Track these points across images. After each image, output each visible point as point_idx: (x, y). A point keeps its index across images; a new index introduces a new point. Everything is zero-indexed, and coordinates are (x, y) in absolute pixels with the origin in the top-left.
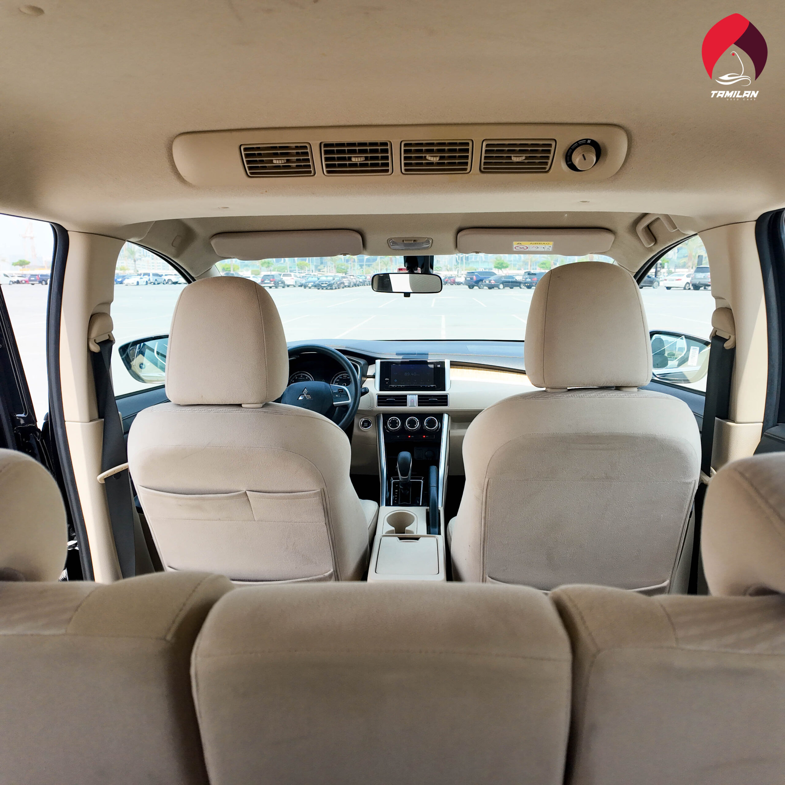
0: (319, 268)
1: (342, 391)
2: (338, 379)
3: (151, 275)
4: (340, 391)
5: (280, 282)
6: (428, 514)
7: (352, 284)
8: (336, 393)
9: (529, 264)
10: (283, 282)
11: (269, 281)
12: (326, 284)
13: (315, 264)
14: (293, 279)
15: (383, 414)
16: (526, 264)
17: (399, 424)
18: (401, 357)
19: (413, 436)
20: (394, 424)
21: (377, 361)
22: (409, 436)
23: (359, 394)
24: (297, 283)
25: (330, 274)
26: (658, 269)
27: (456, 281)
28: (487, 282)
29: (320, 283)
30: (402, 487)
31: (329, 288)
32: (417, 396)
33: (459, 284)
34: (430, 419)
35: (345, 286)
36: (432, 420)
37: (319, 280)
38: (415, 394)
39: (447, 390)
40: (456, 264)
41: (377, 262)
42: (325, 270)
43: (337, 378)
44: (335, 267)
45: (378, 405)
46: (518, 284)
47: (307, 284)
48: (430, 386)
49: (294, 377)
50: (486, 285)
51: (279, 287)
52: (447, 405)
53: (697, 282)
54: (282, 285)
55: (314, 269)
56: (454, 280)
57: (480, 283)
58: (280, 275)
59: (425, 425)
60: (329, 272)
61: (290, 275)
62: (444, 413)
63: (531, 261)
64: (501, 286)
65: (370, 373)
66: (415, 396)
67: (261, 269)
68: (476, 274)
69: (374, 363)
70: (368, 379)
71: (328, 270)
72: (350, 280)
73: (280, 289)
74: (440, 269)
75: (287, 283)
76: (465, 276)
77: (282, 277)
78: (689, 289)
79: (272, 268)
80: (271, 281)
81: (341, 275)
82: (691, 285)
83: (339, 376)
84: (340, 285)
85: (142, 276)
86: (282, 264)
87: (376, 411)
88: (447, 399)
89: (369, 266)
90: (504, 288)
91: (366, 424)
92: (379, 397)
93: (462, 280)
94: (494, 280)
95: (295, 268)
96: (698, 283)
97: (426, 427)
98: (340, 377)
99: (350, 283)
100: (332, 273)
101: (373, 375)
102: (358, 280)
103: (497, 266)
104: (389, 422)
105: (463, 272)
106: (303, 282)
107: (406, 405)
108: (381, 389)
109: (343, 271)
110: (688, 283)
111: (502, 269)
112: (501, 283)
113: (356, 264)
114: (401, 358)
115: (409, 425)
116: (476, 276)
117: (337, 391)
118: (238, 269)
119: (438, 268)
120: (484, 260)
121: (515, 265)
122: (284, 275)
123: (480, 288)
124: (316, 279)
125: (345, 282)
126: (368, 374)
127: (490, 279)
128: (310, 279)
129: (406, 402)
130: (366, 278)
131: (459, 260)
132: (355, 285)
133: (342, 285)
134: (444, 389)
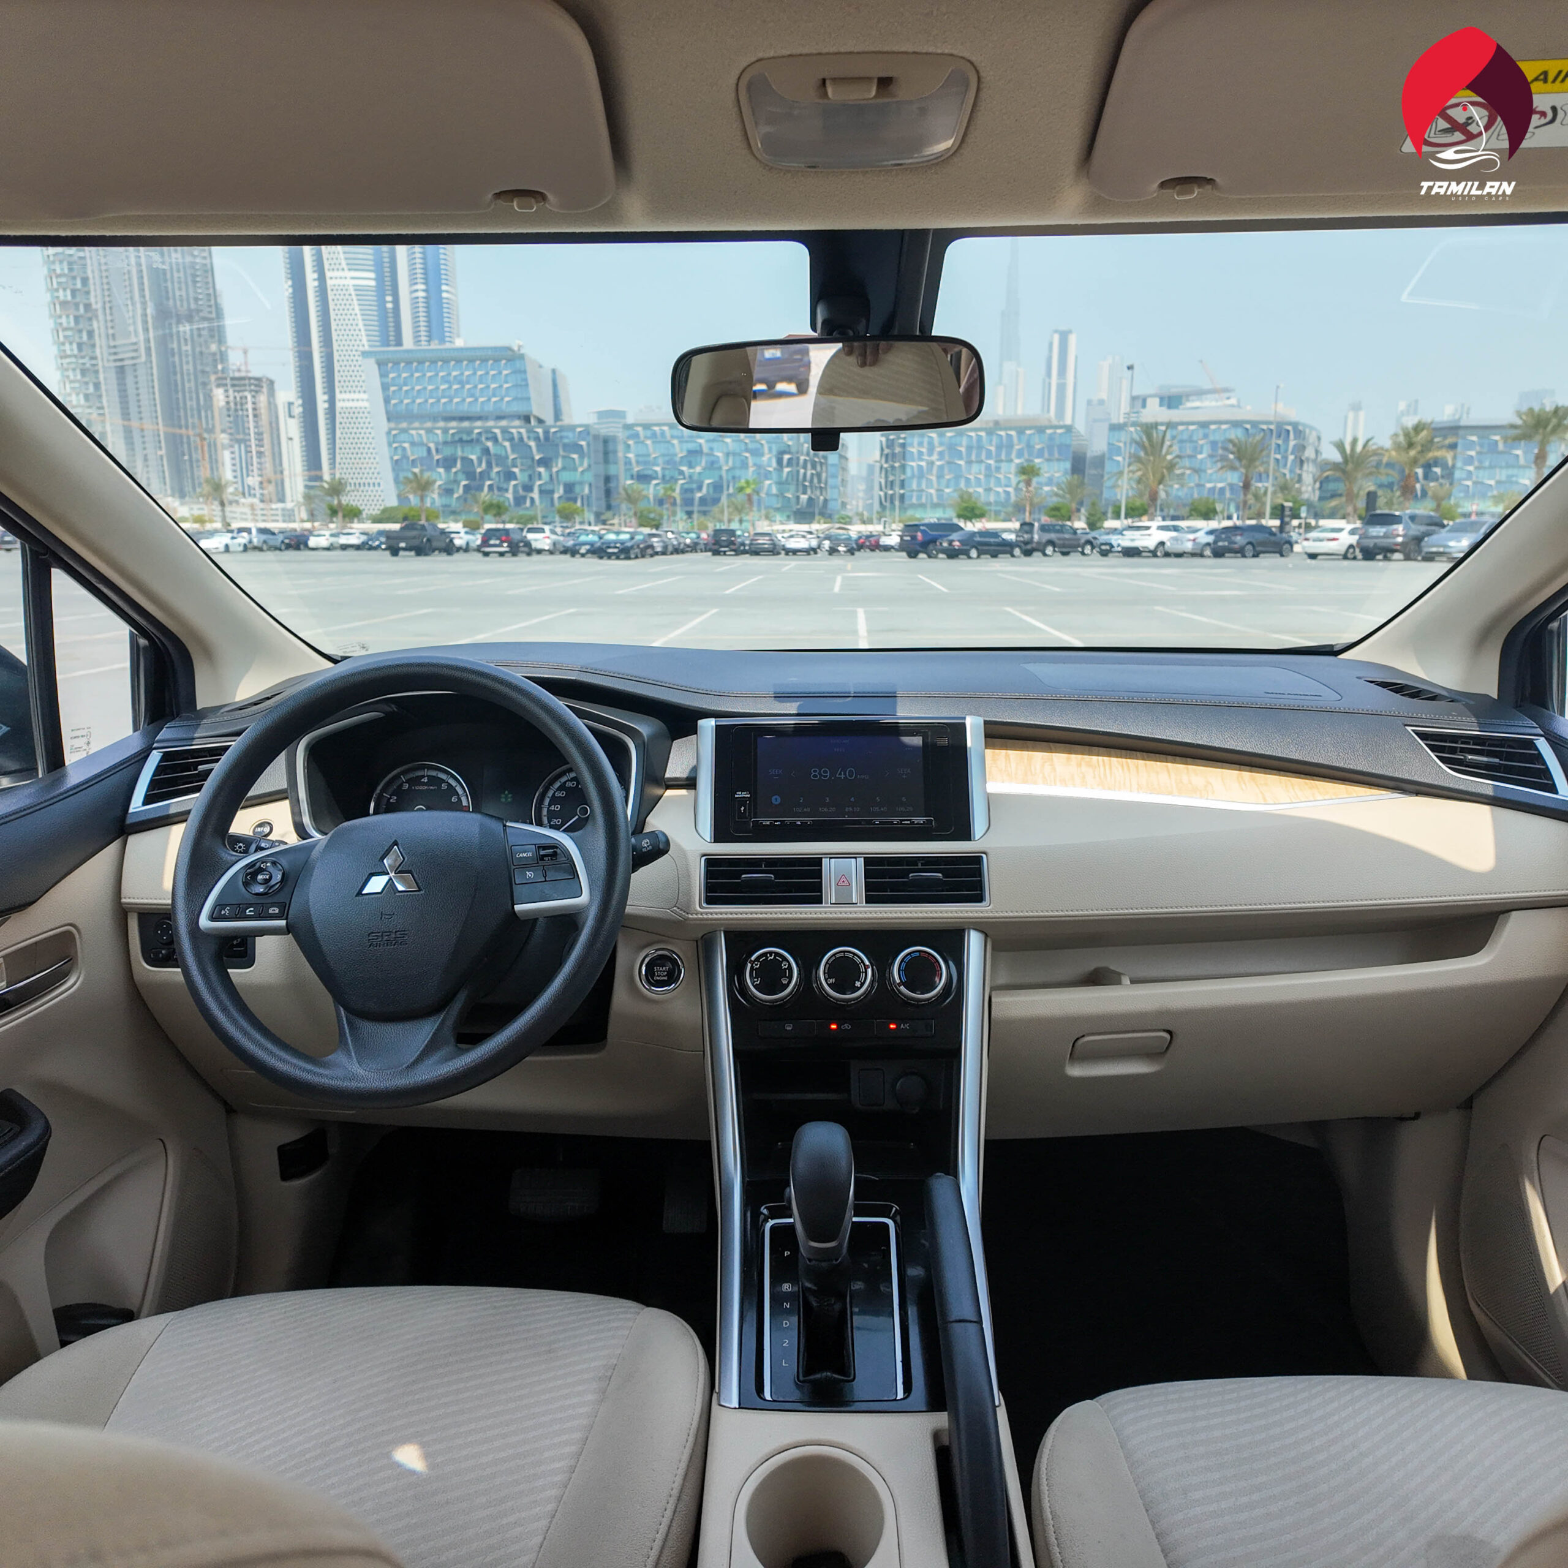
0: (603, 517)
1: (555, 854)
2: (562, 788)
3: (254, 531)
4: (542, 852)
5: (521, 544)
6: (943, 1456)
7: (670, 549)
8: (526, 865)
9: (1028, 509)
10: (528, 544)
11: (498, 542)
12: (616, 547)
13: (594, 509)
14: (548, 537)
15: (727, 934)
16: (1019, 511)
17: (790, 978)
18: (792, 707)
19: (847, 1026)
20: (771, 977)
21: (701, 722)
22: (834, 1026)
23: (624, 858)
24: (557, 546)
25: (627, 530)
26: (1287, 519)
27: (881, 543)
28: (945, 544)
29: (604, 546)
30: (815, 1285)
31: (622, 556)
32: (861, 861)
33: (887, 548)
34: (917, 954)
35: (657, 553)
36: (924, 958)
37: (602, 541)
38: (854, 856)
39: (977, 838)
40: (880, 510)
41: (720, 505)
42: (616, 521)
43: (557, 785)
44: (635, 514)
45: (710, 901)
46: (1008, 549)
47: (577, 548)
48: (913, 823)
49: (398, 783)
50: (944, 551)
51: (520, 555)
52: (979, 898)
53: (1370, 543)
54: (526, 549)
55: (592, 518)
56: (877, 542)
57: (931, 547)
58: (522, 530)
59: (898, 981)
60: (623, 524)
61: (542, 531)
62: (969, 929)
63: (1031, 505)
64: (974, 553)
65: (676, 768)
66: (853, 860)
67: (482, 518)
68: (922, 528)
69: (693, 730)
70: (669, 793)
71: (622, 521)
72: (666, 540)
73: (522, 558)
74: (848, 520)
75: (535, 545)
76: (900, 533)
77: (524, 533)
78: (1355, 558)
79: (505, 517)
80: (502, 542)
81: (647, 530)
82: (1357, 550)
83: (564, 779)
84: (646, 551)
85: (235, 535)
86: (527, 509)
87: (701, 923)
88: (979, 873)
89: (705, 513)
90: (978, 557)
91: (661, 973)
92: (713, 864)
93: (894, 540)
94: (959, 541)
95: (554, 517)
96: (1371, 545)
97: (902, 988)
98: (568, 780)
99: (665, 547)
100: (630, 527)
101: (687, 779)
102: (682, 540)
103: (961, 513)
104: (752, 968)
105: (894, 526)
106: (570, 543)
107: (818, 900)
108: (719, 835)
109: (654, 523)
110: (1351, 546)
111: (973, 521)
112: (973, 547)
113: (678, 509)
114: (795, 712)
115: (831, 981)
116: (923, 532)
117: (530, 854)
118: (437, 517)
119: (843, 518)
120: (935, 500)
121: (997, 513)
122: (530, 530)
123: (930, 557)
124: (596, 538)
125: (655, 545)
126: (667, 775)
127: (951, 538)
128: (583, 538)
129: (818, 887)
130: (698, 537)
131: (886, 501)
132: (677, 551)
133: (649, 551)
134: (965, 833)
